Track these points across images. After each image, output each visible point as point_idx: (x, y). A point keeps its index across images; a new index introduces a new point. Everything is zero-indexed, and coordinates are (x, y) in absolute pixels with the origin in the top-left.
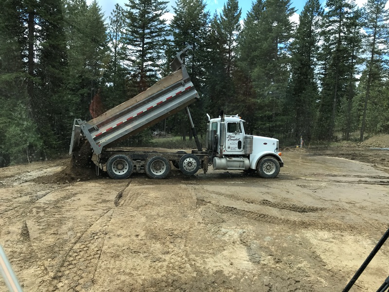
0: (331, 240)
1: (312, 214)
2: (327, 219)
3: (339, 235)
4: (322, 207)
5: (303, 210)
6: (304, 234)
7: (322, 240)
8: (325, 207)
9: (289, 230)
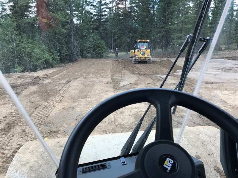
0: (230, 94)
1: (217, 85)
2: (226, 86)
3: (233, 92)
4: (222, 82)
5: (212, 83)
6: (215, 92)
7: (225, 95)
8: (223, 82)
9: (207, 91)
